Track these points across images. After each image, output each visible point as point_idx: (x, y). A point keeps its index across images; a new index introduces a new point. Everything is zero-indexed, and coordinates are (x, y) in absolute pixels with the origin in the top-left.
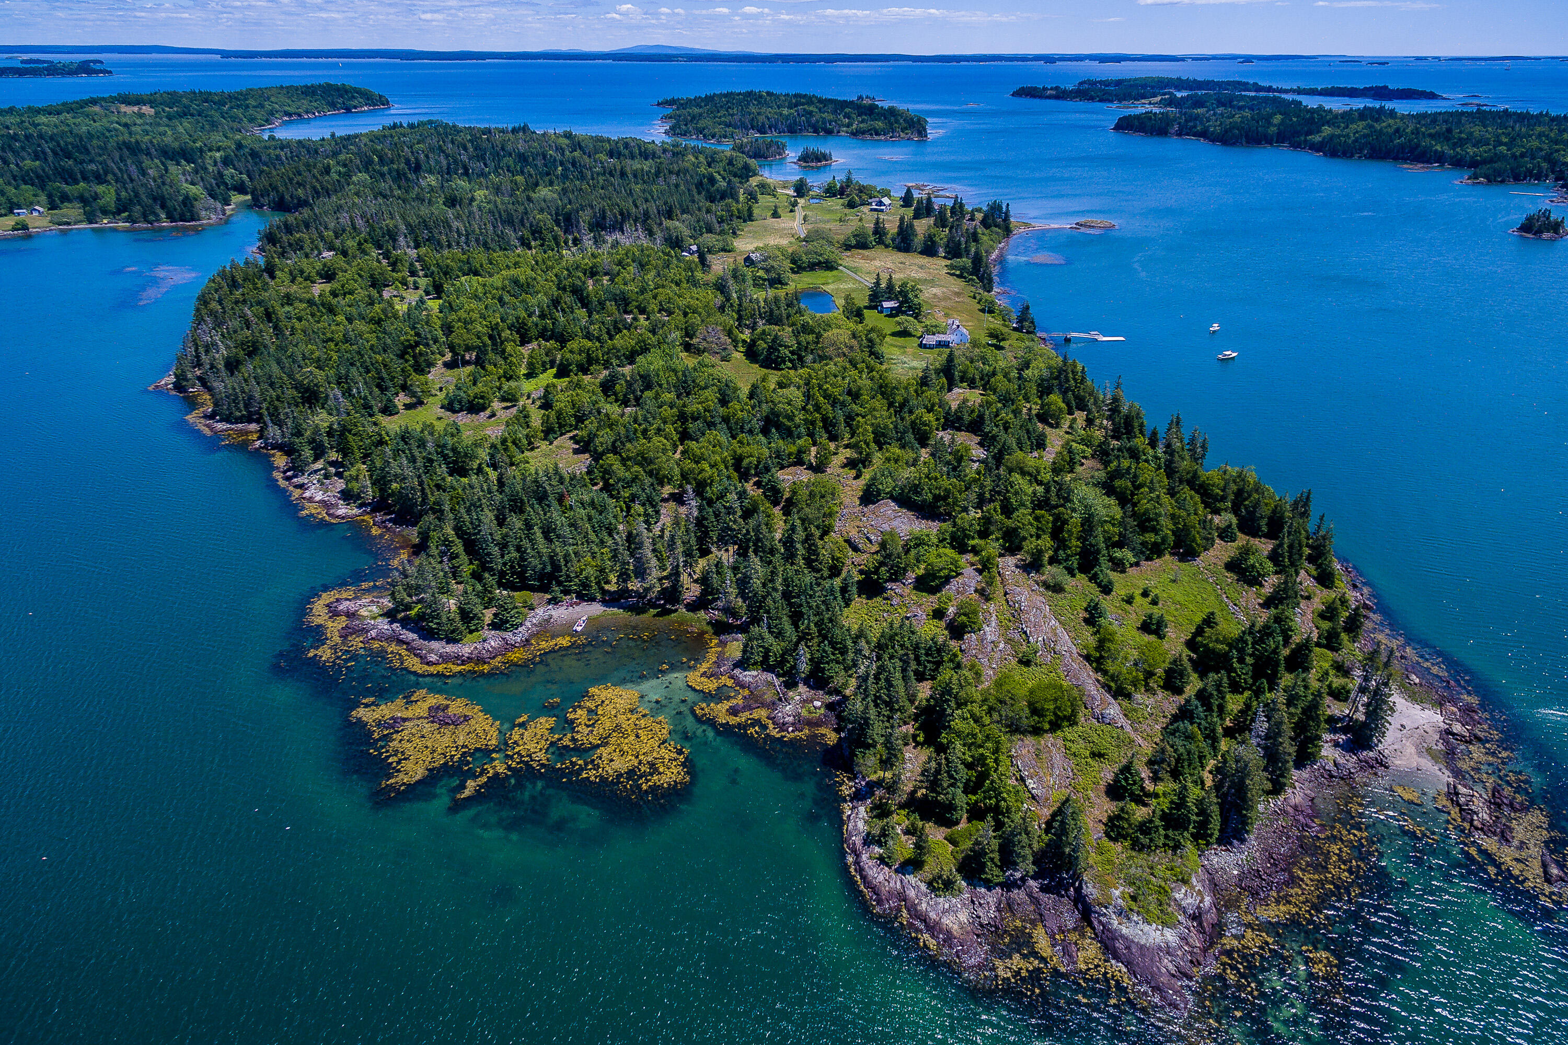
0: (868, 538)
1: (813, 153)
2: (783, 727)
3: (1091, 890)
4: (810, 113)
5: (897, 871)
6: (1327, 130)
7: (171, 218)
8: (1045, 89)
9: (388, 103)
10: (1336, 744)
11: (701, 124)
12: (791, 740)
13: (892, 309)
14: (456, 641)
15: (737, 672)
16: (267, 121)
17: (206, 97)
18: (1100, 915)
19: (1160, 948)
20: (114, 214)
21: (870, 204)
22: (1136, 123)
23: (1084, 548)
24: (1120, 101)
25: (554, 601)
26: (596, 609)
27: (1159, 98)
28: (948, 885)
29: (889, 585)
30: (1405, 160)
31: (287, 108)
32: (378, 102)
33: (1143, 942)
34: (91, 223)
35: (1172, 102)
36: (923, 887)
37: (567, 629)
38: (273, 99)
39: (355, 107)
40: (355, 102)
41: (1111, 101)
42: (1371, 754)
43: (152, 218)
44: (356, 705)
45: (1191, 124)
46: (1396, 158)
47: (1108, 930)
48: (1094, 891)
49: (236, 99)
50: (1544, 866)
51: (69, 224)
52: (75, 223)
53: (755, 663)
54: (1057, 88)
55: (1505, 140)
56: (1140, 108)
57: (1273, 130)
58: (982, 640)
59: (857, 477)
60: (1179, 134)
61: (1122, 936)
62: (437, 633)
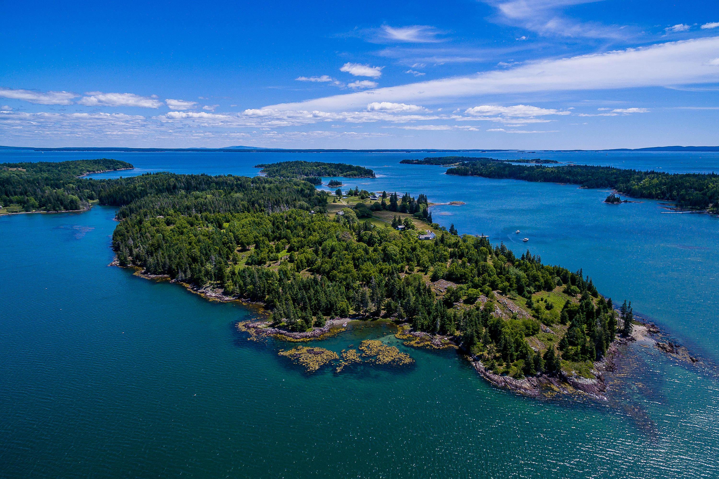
0: (440, 291)
1: (334, 182)
2: (438, 345)
3: (565, 373)
4: (326, 168)
5: (500, 376)
6: (526, 172)
7: (66, 208)
8: (413, 160)
9: (133, 167)
10: (618, 336)
11: (282, 173)
12: (442, 349)
13: (402, 228)
14: (304, 331)
15: (412, 333)
16: (81, 173)
17: (49, 165)
18: (570, 379)
19: (592, 384)
20: (38, 208)
21: (369, 198)
22: (455, 171)
23: (518, 286)
24: (443, 164)
25: (332, 318)
26: (348, 320)
27: (458, 163)
28: (520, 377)
29: (455, 303)
30: (557, 182)
31: (88, 169)
32: (129, 166)
33: (587, 384)
34: (27, 211)
35: (463, 164)
36: (511, 378)
37: (341, 326)
38: (81, 165)
39: (118, 169)
40: (118, 167)
41: (440, 165)
42: (630, 338)
43: (58, 209)
44: (279, 352)
45: (476, 171)
46: (553, 181)
47: (574, 383)
48: (566, 373)
49: (64, 165)
50: (691, 358)
51: (17, 212)
52: (20, 212)
53: (418, 329)
54: (417, 160)
55: (590, 174)
56: (454, 166)
57: (507, 173)
58: (497, 314)
59: (426, 274)
60: (472, 175)
61: (579, 383)
62: (296, 329)
